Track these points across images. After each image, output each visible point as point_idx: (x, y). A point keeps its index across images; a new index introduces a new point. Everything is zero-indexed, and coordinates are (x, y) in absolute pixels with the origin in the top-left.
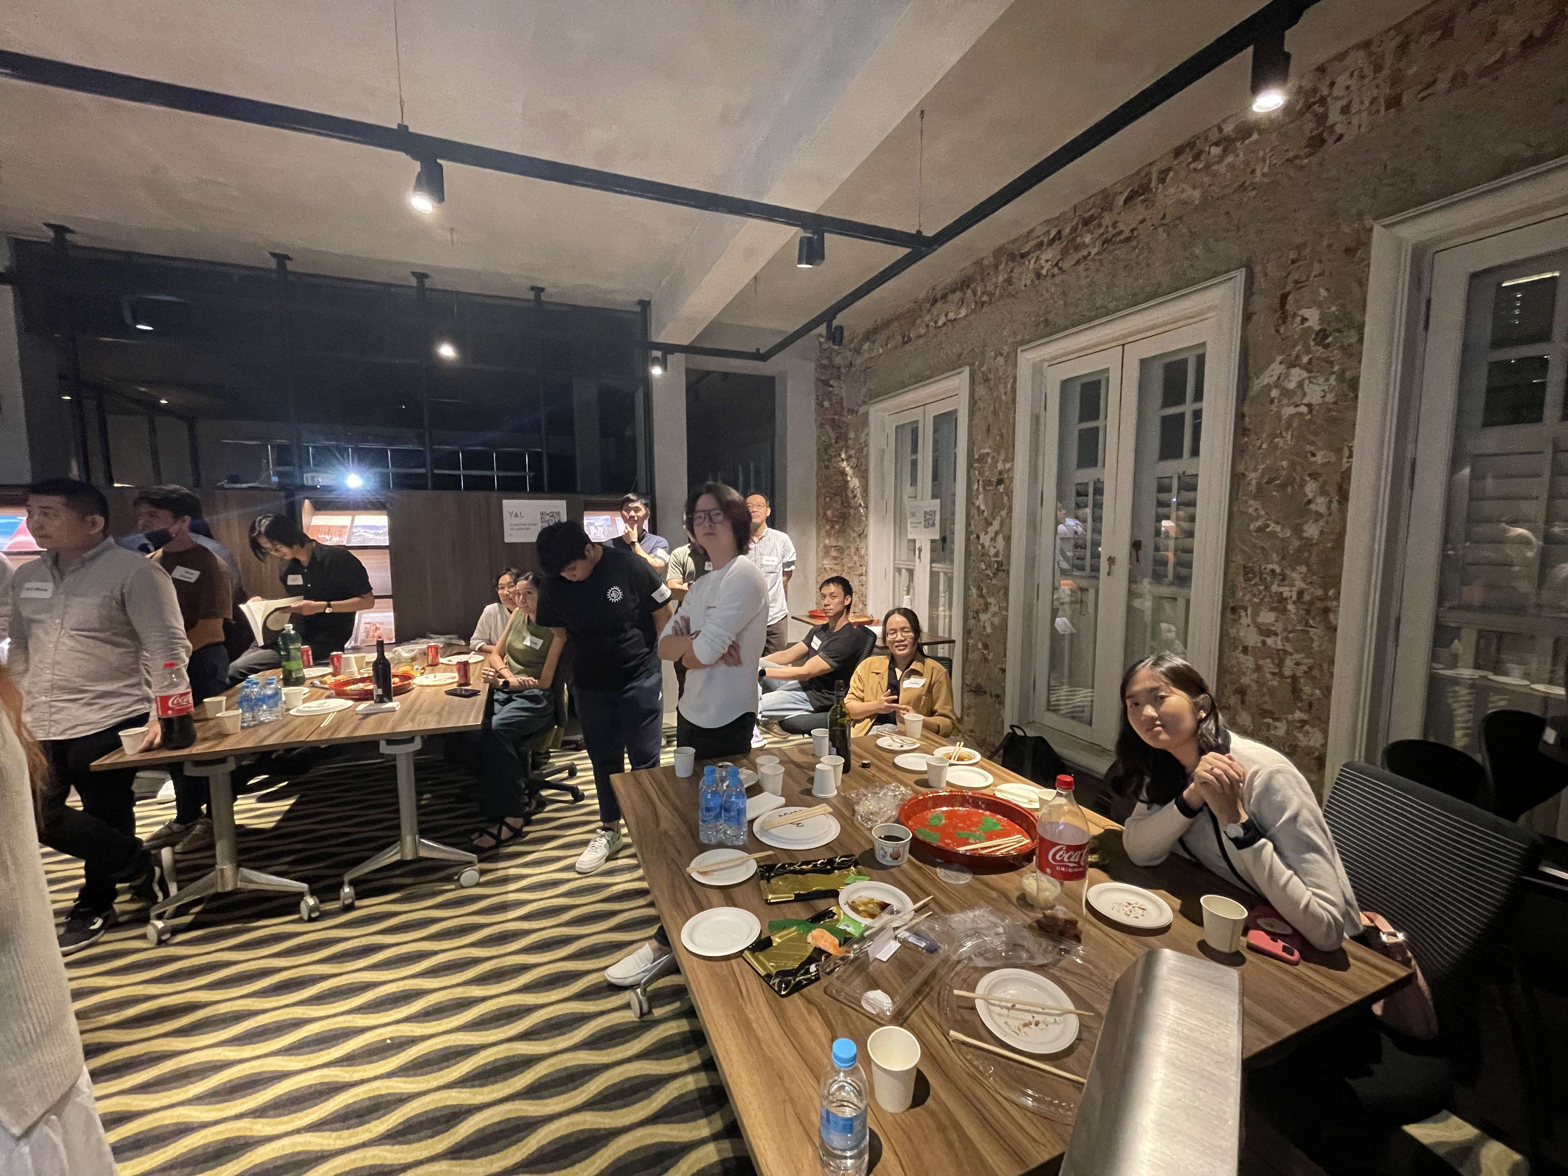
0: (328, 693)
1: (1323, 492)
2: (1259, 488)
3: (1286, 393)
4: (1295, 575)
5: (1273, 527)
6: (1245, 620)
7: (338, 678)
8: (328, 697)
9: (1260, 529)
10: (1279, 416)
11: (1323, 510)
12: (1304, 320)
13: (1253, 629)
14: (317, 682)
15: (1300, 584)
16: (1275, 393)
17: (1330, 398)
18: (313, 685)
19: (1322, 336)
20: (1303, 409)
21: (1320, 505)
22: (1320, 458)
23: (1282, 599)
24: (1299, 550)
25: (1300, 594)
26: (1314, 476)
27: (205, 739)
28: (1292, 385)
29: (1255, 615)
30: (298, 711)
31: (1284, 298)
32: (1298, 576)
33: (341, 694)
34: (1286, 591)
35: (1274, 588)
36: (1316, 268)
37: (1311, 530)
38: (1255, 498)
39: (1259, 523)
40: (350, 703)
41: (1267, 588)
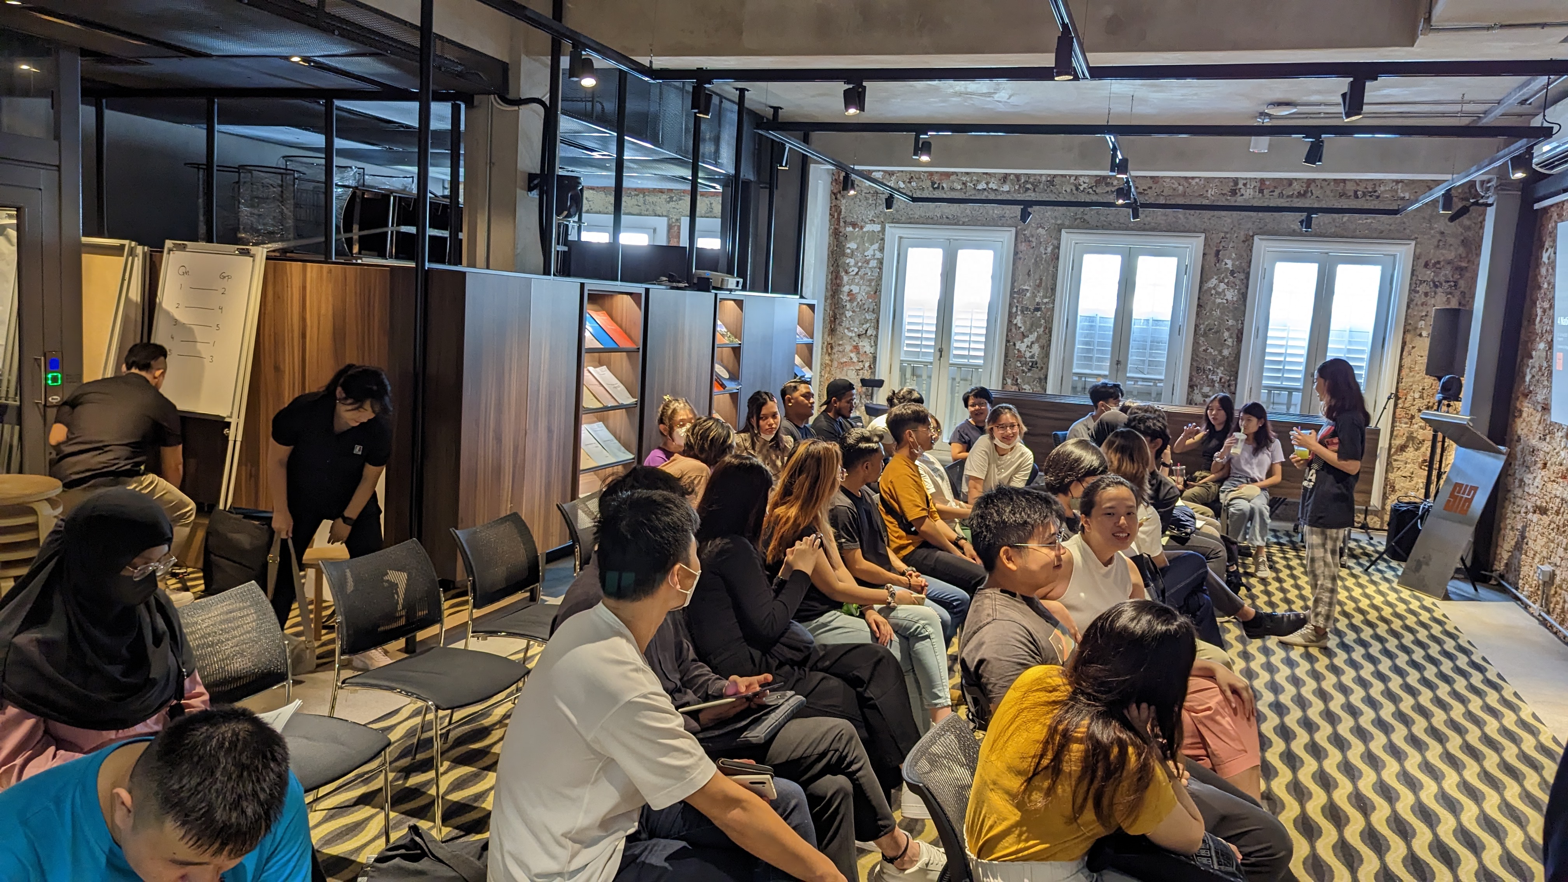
1: (1231, 337)
2: (1205, 333)
3: (1218, 293)
4: (1219, 371)
5: (1210, 350)
6: (1196, 391)
9: (1204, 350)
10: (1214, 302)
11: (1230, 344)
12: (1226, 264)
13: (1200, 395)
15: (1220, 375)
16: (1213, 292)
17: (1235, 299)
19: (1232, 273)
20: (1225, 301)
21: (1229, 342)
22: (1231, 322)
23: (1213, 381)
24: (1220, 361)
25: (1221, 379)
26: (1228, 330)
28: (1220, 290)
29: (1201, 389)
31: (1218, 252)
32: (1220, 372)
34: (1214, 377)
35: (1210, 377)
36: (1231, 245)
37: (1226, 352)
38: (1203, 336)
39: (1204, 348)
41: (1207, 377)
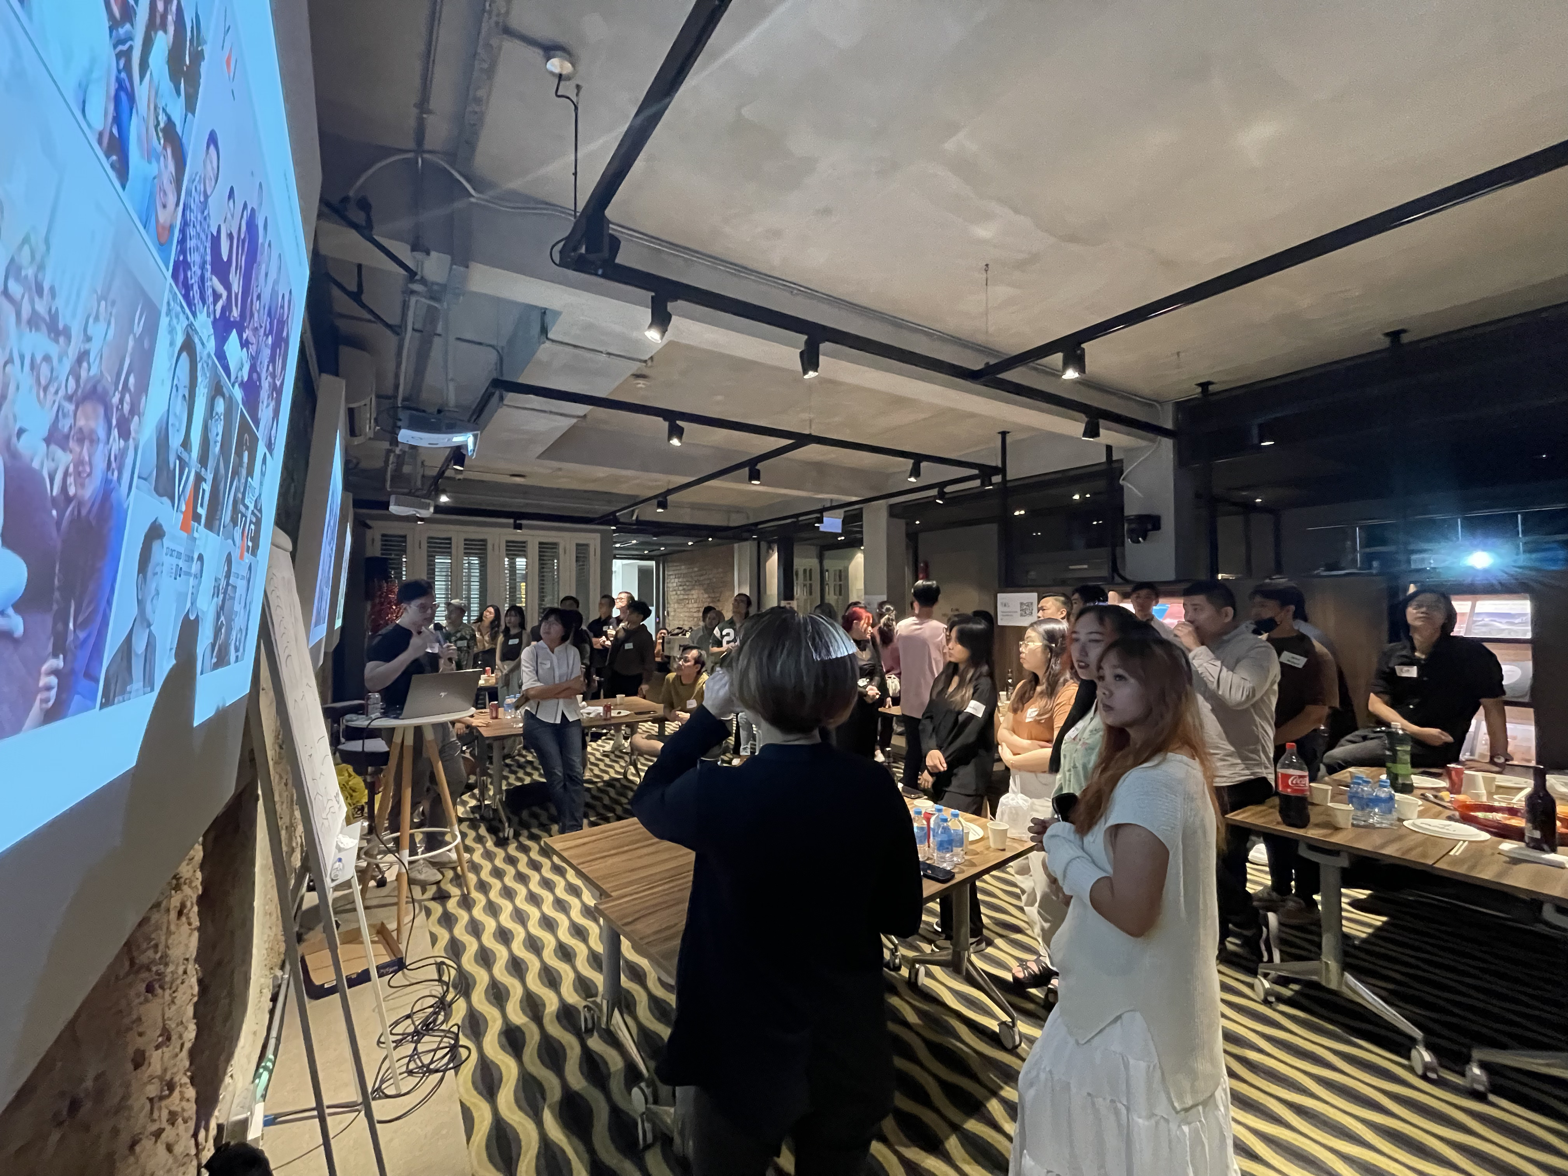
0: (1449, 813)
7: (1461, 797)
8: (1450, 818)
14: (1429, 795)
18: (1424, 797)
27: (1318, 826)
30: (1414, 825)
33: (1467, 819)
40: (1485, 836)
